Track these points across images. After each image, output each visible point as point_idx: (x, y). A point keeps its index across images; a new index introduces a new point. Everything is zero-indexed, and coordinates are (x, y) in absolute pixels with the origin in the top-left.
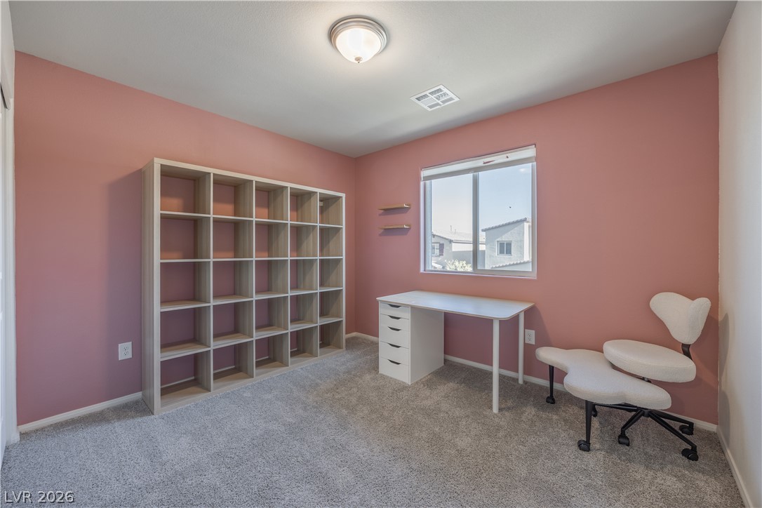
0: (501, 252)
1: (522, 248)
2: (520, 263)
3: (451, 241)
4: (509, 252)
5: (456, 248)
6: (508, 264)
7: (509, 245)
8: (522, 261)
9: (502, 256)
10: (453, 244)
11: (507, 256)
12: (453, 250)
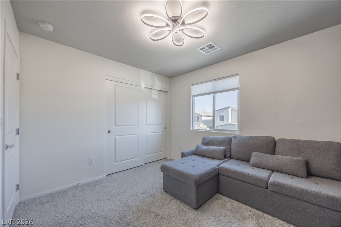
0: (220, 120)
1: (228, 118)
2: (227, 125)
3: (201, 116)
4: (223, 120)
5: (203, 118)
6: (222, 125)
7: (223, 117)
8: (227, 124)
9: (220, 122)
10: (202, 117)
11: (222, 122)
12: (202, 119)
